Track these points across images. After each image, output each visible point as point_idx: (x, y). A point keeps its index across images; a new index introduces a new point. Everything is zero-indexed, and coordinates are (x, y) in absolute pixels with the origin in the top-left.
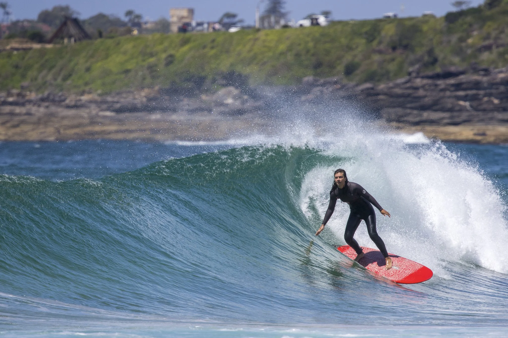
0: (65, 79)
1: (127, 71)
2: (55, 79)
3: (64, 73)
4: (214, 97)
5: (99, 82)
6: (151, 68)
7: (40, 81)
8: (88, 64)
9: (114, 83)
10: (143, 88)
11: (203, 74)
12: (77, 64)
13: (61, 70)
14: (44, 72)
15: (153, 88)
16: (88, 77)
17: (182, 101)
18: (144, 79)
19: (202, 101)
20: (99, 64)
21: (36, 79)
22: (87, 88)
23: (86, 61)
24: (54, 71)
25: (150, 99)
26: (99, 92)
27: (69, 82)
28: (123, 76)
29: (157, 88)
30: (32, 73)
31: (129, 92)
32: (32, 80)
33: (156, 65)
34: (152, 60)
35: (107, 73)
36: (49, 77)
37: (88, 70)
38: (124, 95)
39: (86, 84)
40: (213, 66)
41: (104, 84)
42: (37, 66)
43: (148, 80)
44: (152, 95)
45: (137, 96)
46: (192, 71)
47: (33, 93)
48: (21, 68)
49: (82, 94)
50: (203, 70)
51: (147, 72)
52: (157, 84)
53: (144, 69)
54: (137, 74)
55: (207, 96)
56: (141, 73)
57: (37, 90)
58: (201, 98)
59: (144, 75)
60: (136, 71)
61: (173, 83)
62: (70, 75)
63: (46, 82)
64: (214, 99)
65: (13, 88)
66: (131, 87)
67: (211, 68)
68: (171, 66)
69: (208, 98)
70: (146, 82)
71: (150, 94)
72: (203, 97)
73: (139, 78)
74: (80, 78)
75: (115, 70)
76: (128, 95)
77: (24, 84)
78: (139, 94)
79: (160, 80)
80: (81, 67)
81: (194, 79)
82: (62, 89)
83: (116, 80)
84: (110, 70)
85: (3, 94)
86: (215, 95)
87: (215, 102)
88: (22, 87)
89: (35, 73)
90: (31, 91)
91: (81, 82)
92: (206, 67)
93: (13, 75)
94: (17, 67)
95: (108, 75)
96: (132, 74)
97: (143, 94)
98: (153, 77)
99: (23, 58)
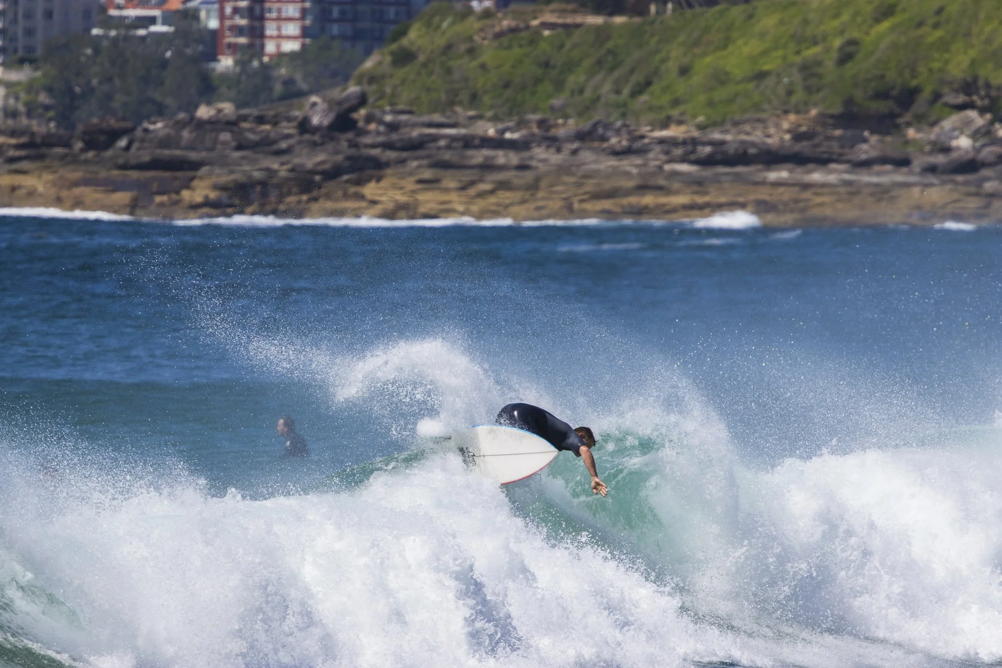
0: (637, 92)
1: (761, 76)
2: (618, 92)
3: (635, 79)
4: (933, 134)
5: (702, 98)
6: (809, 70)
7: (588, 94)
8: (686, 60)
9: (731, 101)
10: (786, 112)
11: (914, 83)
12: (664, 61)
13: (632, 71)
14: (598, 78)
15: (807, 112)
16: (681, 88)
17: (865, 140)
18: (790, 93)
19: (907, 142)
20: (708, 59)
21: (581, 91)
22: (675, 113)
23: (685, 54)
24: (617, 74)
25: (798, 137)
26: (701, 119)
27: (644, 98)
28: (751, 86)
29: (814, 112)
30: (572, 80)
31: (759, 120)
32: (572, 93)
33: (819, 63)
34: (813, 52)
35: (721, 78)
36: (607, 88)
37: (684, 71)
38: (747, 127)
39: (676, 103)
40: (936, 65)
41: (711, 104)
42: (587, 63)
43: (799, 96)
44: (804, 129)
45: (772, 131)
46: (891, 75)
47: (571, 122)
48: (554, 67)
49: (665, 125)
50: (914, 74)
51: (797, 77)
52: (815, 105)
53: (794, 70)
54: (779, 82)
55: (919, 130)
56: (786, 80)
57: (580, 115)
58: (904, 136)
59: (791, 83)
60: (778, 75)
61: (849, 102)
62: (649, 83)
63: (598, 98)
64: (933, 137)
65: (535, 111)
66: (764, 111)
67: (931, 70)
68: (849, 65)
69: (919, 136)
70: (794, 99)
71: (800, 126)
72: (911, 133)
73: (781, 91)
74: (666, 89)
75: (738, 73)
76: (754, 128)
77: (556, 102)
78: (777, 126)
79: (821, 94)
80: (672, 66)
81: (895, 93)
82: (624, 115)
83: (737, 95)
84: (727, 74)
85: (511, 124)
86: (936, 129)
87: (934, 144)
88: (552, 109)
89: (582, 78)
90: (566, 117)
91: (666, 99)
92: (922, 69)
93: (538, 81)
94: (546, 65)
95: (723, 83)
96: (770, 81)
97: (786, 125)
98: (809, 90)
99: (562, 46)
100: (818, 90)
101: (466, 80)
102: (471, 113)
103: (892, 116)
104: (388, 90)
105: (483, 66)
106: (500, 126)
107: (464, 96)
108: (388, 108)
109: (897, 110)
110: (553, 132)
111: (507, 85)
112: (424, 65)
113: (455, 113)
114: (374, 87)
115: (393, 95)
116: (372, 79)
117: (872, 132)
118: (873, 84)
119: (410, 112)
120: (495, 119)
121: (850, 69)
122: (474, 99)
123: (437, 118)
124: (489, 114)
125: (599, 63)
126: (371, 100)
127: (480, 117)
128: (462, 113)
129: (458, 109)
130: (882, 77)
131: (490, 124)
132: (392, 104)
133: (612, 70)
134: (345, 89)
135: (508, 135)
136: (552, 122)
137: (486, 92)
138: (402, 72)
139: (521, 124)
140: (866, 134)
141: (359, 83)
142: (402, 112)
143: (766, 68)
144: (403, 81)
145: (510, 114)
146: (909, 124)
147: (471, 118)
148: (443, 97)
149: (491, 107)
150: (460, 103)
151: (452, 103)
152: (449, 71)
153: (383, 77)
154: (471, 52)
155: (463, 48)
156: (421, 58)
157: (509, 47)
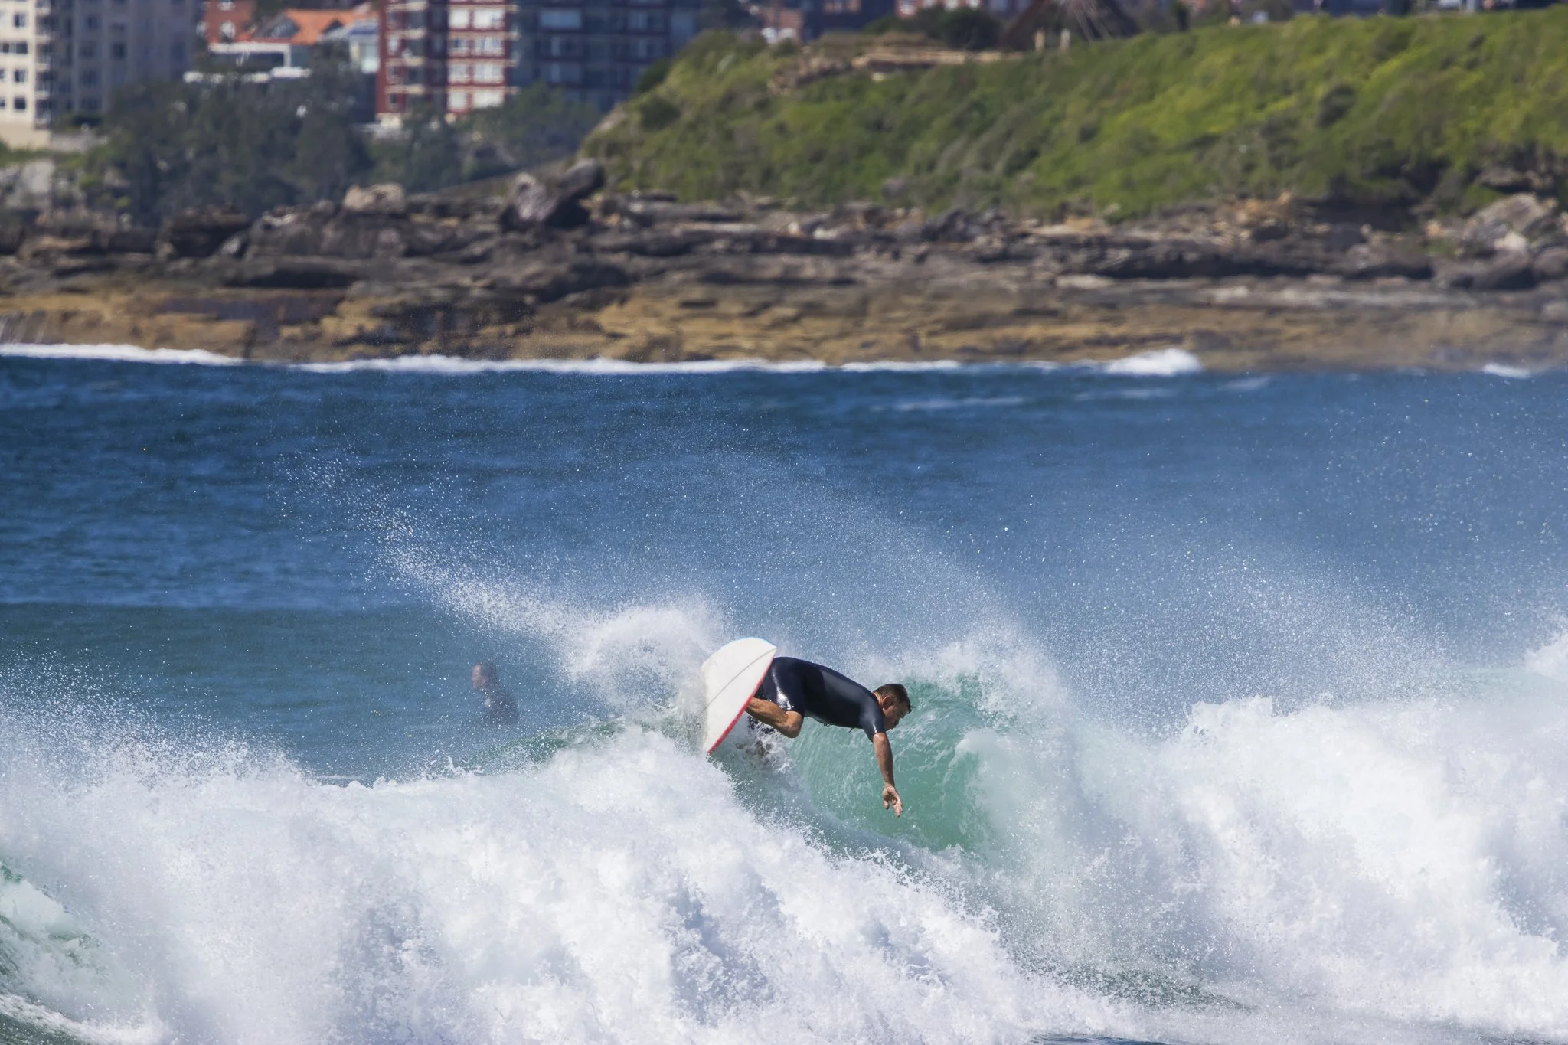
0: (1015, 167)
1: (1205, 142)
2: (987, 167)
3: (1013, 146)
4: (1467, 231)
5: (1115, 177)
6: (1277, 132)
7: (941, 170)
8: (1091, 118)
9: (1159, 180)
10: (1244, 197)
11: (1439, 152)
12: (1056, 120)
13: (1008, 135)
14: (958, 145)
15: (1275, 196)
16: (1083, 160)
17: (1363, 240)
18: (1249, 168)
19: (1426, 243)
20: (1125, 117)
21: (931, 166)
22: (1074, 198)
23: (1089, 110)
24: (985, 138)
25: (1261, 235)
26: (1114, 208)
27: (1026, 175)
28: (1189, 158)
29: (1285, 198)
30: (920, 149)
31: (1202, 209)
32: (918, 169)
33: (1293, 123)
34: (1282, 105)
35: (1143, 145)
36: (970, 159)
37: (1088, 135)
38: (1184, 221)
39: (1076, 183)
40: (1471, 125)
41: (1128, 185)
42: (939, 123)
43: (1263, 172)
44: (1270, 222)
45: (1222, 225)
46: (1403, 142)
47: (915, 212)
48: (890, 129)
49: (1058, 217)
50: (1438, 138)
51: (1260, 144)
52: (1288, 186)
53: (1256, 134)
54: (1232, 152)
55: (1445, 224)
56: (1243, 149)
57: (930, 201)
58: (1423, 233)
59: (1251, 153)
60: (1231, 141)
61: (1339, 181)
62: (1034, 154)
63: (957, 177)
64: (1466, 234)
65: (860, 195)
66: (1211, 195)
67: (1464, 134)
68: (1338, 126)
69: (1446, 232)
70: (1255, 177)
71: (1264, 218)
72: (1434, 228)
73: (1236, 164)
74: (1057, 163)
75: (1170, 138)
76: (1195, 222)
77: (893, 182)
78: (1230, 218)
79: (1297, 170)
80: (1070, 127)
81: (1408, 167)
82: (996, 202)
83: (1168, 170)
84: (1153, 139)
85: (824, 216)
86: (1473, 222)
87: (1468, 245)
88: (887, 193)
89: (932, 146)
90: (908, 206)
91: (1059, 178)
92: (1450, 131)
93: (864, 151)
94: (878, 126)
95: (1146, 153)
96: (1219, 150)
97: (1242, 217)
98: (1277, 163)
99: (901, 97)
100: (1292, 163)
101: (756, 150)
102: (764, 200)
103: (1405, 202)
104: (637, 165)
105: (781, 129)
106: (808, 219)
107: (752, 175)
108: (636, 193)
109: (1412, 193)
110: (888, 229)
111: (817, 157)
112: (692, 127)
113: (740, 199)
114: (616, 160)
115: (644, 172)
116: (613, 147)
117: (1376, 227)
118: (1375, 154)
119: (671, 199)
120: (800, 208)
121: (1340, 131)
122: (768, 178)
123: (711, 207)
124: (791, 201)
125: (959, 123)
126: (611, 179)
127: (776, 206)
128: (750, 200)
129: (744, 194)
130: (1389, 144)
131: (790, 216)
132: (641, 186)
133: (977, 133)
134: (573, 163)
135: (820, 234)
136: (885, 212)
137: (786, 167)
138: (657, 138)
139: (840, 216)
140: (1365, 230)
141: (592, 153)
142: (658, 198)
143: (1213, 130)
144: (660, 152)
145: (822, 200)
146: (1430, 215)
147: (763, 208)
148: (721, 175)
149: (794, 190)
150: (747, 186)
151: (733, 185)
152: (729, 136)
153: (629, 145)
154: (764, 106)
155: (750, 100)
156: (687, 116)
157: (821, 99)
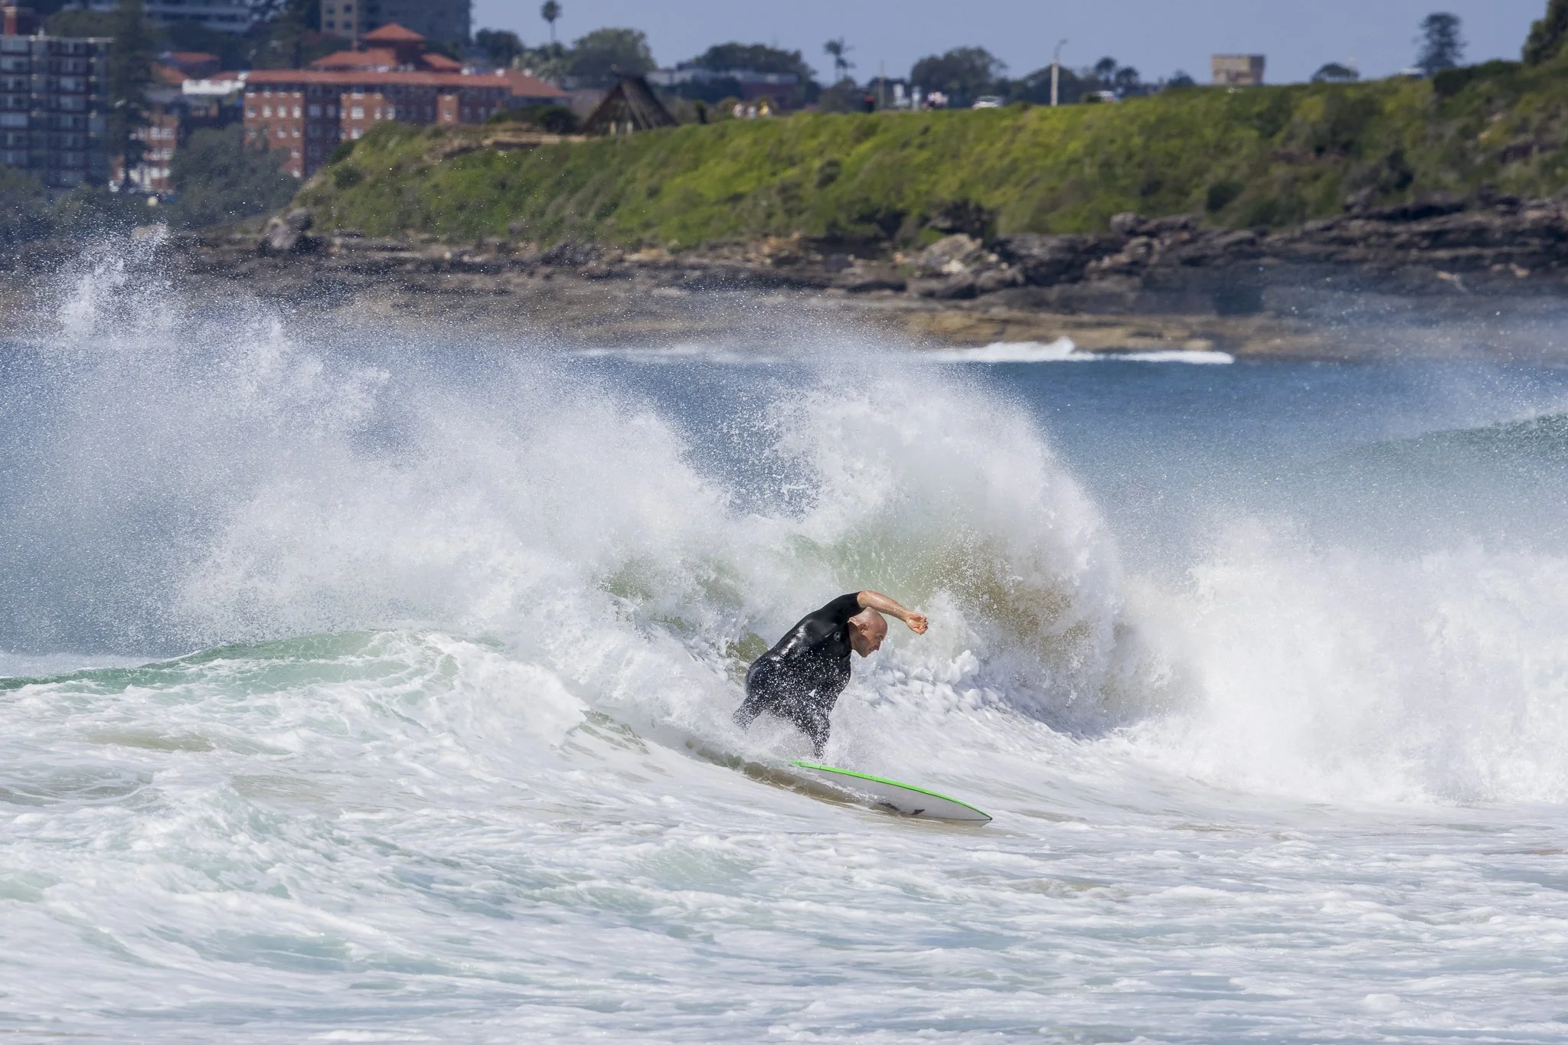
0: (603, 215)
1: (737, 197)
2: (582, 214)
3: (600, 201)
4: (923, 259)
5: (674, 221)
6: (787, 192)
7: (549, 216)
8: (655, 181)
9: (705, 223)
10: (767, 236)
11: (900, 206)
12: (630, 181)
13: (596, 193)
14: (560, 199)
15: (789, 235)
16: (650, 210)
17: (850, 265)
18: (770, 215)
19: (895, 267)
20: (678, 181)
21: (542, 213)
22: (646, 236)
23: (652, 176)
24: (580, 195)
25: (779, 261)
26: (674, 242)
27: (611, 220)
28: (726, 208)
29: (795, 235)
30: (532, 202)
31: (737, 244)
32: (533, 215)
33: (798, 185)
34: (790, 173)
35: (693, 200)
36: (570, 209)
37: (653, 193)
38: (726, 251)
39: (647, 225)
40: (923, 187)
41: (684, 227)
42: (546, 183)
43: (779, 218)
44: (785, 253)
45: (752, 255)
46: (876, 198)
47: (534, 245)
48: (511, 188)
49: (638, 248)
50: (900, 196)
51: (777, 199)
52: (797, 228)
53: (773, 192)
54: (757, 204)
55: (907, 255)
56: (764, 202)
57: (543, 238)
58: (892, 260)
59: (770, 206)
60: (755, 197)
61: (832, 225)
62: (615, 205)
63: (561, 221)
64: (921, 261)
65: (492, 233)
66: (743, 234)
67: (917, 193)
68: (831, 187)
69: (908, 260)
70: (774, 222)
71: (781, 250)
72: (899, 257)
73: (760, 213)
74: (632, 212)
75: (711, 194)
76: (733, 252)
77: (515, 224)
78: (757, 250)
79: (803, 217)
80: (640, 187)
81: (880, 216)
82: (592, 238)
83: (712, 217)
84: (699, 195)
85: (469, 247)
86: (925, 254)
87: (924, 268)
88: (511, 231)
89: (542, 200)
90: (528, 240)
91: (635, 222)
92: (908, 192)
93: (493, 203)
94: (503, 186)
95: (696, 205)
96: (747, 203)
97: (766, 249)
98: (789, 212)
99: (518, 166)
100: (800, 213)
101: (419, 202)
102: (425, 236)
103: (878, 240)
104: (335, 213)
105: (436, 187)
106: (456, 249)
107: (417, 219)
108: (335, 231)
109: (882, 234)
110: (514, 256)
111: (461, 207)
112: (373, 186)
113: (407, 236)
114: (320, 208)
115: (341, 218)
116: (318, 201)
117: (858, 256)
118: (858, 207)
119: (361, 235)
120: (450, 242)
121: (833, 191)
122: (427, 223)
123: (389, 241)
124: (444, 237)
125: (559, 184)
126: (317, 221)
127: (434, 240)
128: (414, 236)
129: (411, 232)
130: (867, 199)
131: (444, 248)
132: (339, 227)
133: (573, 192)
134: (289, 210)
135: (466, 259)
136: (512, 245)
137: (438, 215)
138: (350, 193)
139: (480, 248)
140: (851, 258)
141: (303, 204)
142: (351, 235)
143: (741, 189)
144: (351, 203)
145: (467, 237)
146: (896, 249)
147: (423, 242)
148: (394, 220)
149: (444, 231)
150: (413, 226)
151: (404, 226)
152: (400, 191)
153: (330, 198)
154: (421, 172)
155: (414, 168)
156: (369, 179)
157: (464, 167)
